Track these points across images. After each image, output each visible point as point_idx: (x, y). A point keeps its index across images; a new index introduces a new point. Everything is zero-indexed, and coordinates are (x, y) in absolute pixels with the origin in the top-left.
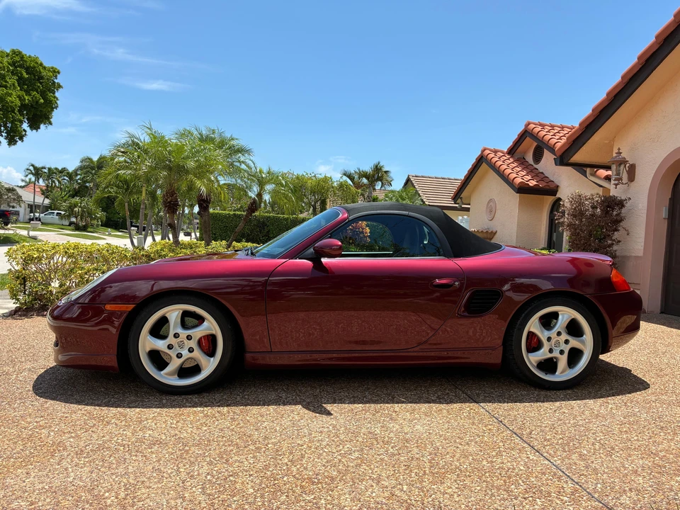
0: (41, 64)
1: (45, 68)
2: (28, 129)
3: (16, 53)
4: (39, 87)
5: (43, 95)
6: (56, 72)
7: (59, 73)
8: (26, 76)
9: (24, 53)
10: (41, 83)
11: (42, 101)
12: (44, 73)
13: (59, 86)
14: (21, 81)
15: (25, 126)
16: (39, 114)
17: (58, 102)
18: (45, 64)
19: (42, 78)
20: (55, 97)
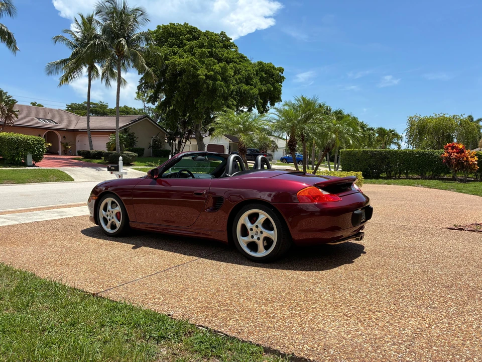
0: (273, 67)
1: (276, 69)
2: (269, 106)
3: (260, 63)
4: (272, 81)
5: (273, 85)
6: (281, 70)
7: (283, 70)
8: (264, 75)
9: (264, 62)
10: (273, 78)
11: (272, 89)
12: (274, 72)
13: (284, 78)
14: (262, 80)
15: (269, 104)
16: (274, 96)
17: (282, 88)
18: (276, 66)
19: (273, 75)
20: (280, 85)
